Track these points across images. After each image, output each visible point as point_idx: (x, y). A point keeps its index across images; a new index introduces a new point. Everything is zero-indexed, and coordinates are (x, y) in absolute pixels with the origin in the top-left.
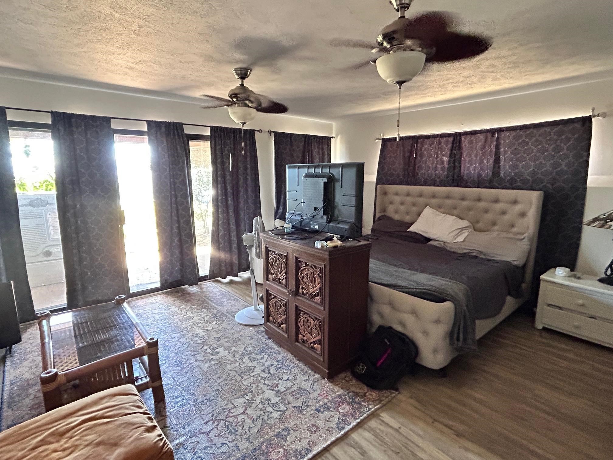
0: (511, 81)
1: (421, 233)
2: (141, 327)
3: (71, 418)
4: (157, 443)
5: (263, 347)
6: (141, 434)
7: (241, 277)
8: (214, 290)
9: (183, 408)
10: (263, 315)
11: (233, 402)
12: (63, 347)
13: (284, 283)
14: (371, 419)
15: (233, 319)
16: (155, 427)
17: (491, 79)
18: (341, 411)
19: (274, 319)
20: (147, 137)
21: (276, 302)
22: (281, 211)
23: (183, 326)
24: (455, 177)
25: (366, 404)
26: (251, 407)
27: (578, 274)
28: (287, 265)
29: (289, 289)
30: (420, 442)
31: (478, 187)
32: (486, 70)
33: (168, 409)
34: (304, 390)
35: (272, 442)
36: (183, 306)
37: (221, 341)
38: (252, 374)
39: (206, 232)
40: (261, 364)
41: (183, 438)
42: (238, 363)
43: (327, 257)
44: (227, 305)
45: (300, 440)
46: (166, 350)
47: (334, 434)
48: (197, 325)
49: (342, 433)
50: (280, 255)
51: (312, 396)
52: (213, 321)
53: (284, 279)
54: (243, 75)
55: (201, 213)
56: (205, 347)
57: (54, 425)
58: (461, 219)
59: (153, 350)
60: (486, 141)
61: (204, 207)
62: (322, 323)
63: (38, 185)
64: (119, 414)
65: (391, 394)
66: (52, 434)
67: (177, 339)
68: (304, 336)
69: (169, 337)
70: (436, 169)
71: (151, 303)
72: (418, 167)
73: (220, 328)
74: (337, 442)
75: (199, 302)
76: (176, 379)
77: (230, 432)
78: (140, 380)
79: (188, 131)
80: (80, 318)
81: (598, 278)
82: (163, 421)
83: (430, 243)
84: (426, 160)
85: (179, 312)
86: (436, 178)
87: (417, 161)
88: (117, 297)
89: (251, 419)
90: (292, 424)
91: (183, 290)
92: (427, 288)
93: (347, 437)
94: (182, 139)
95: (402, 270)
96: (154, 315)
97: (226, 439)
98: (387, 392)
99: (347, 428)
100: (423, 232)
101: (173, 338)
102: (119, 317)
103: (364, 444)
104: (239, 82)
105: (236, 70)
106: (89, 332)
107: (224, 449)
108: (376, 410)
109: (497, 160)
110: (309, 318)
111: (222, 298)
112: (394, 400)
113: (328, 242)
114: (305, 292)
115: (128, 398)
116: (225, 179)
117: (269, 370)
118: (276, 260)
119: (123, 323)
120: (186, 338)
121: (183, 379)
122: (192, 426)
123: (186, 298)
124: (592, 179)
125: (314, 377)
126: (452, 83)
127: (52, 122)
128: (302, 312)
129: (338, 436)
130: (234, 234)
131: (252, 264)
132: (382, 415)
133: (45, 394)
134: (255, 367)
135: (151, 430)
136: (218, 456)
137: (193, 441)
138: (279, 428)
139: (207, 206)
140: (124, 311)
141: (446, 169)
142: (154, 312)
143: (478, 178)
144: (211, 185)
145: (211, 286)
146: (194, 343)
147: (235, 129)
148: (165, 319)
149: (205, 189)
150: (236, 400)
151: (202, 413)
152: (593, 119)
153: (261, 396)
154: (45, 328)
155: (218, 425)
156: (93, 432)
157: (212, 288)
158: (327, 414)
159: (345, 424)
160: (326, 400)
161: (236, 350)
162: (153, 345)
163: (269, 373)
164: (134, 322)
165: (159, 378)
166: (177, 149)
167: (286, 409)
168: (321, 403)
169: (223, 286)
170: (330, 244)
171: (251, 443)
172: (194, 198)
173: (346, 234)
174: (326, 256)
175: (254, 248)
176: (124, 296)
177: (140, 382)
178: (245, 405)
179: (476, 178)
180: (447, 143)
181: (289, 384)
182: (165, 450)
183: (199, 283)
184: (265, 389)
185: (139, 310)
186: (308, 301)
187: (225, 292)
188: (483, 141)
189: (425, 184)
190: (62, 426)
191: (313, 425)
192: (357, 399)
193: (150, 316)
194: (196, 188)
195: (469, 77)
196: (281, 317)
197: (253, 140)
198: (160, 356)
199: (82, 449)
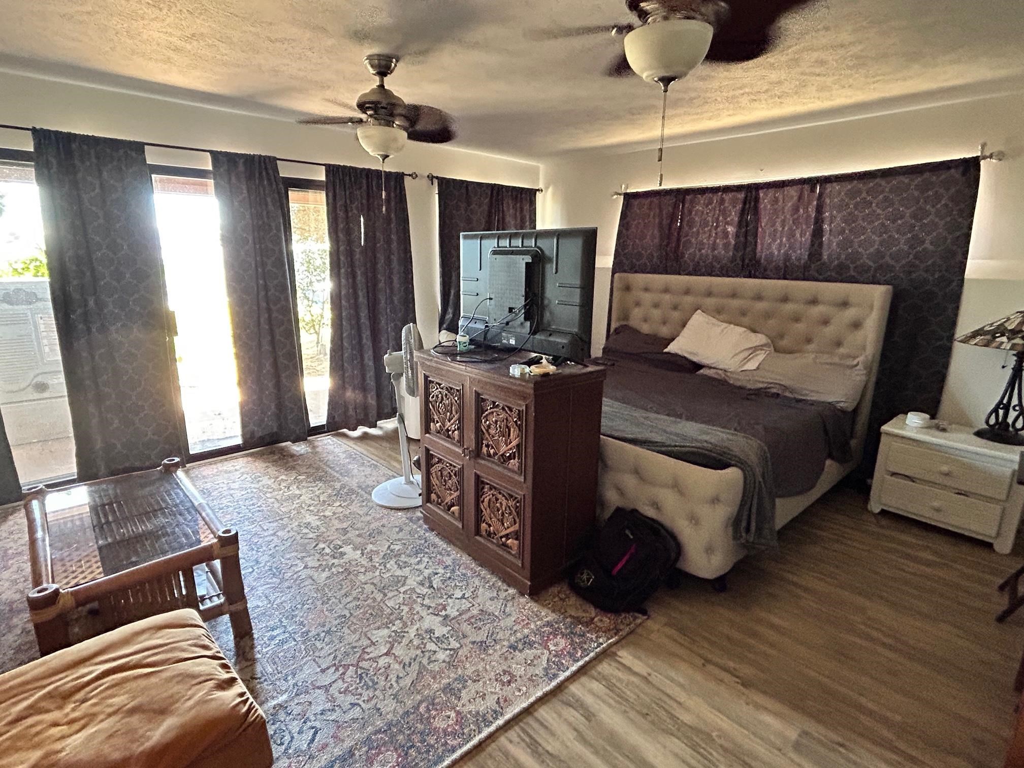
0: (849, 92)
1: (686, 355)
2: (209, 511)
3: (85, 666)
4: (238, 708)
5: (421, 544)
6: (207, 694)
7: (381, 428)
8: (336, 450)
9: (285, 647)
10: (420, 491)
11: (369, 636)
12: (69, 546)
13: (457, 438)
14: (600, 661)
15: (369, 497)
16: (232, 681)
17: (814, 88)
18: (552, 648)
19: (438, 497)
20: (212, 181)
21: (443, 468)
22: (449, 316)
23: (283, 510)
24: (747, 261)
25: (594, 637)
26: (399, 643)
27: (943, 424)
28: (461, 407)
29: (465, 447)
30: (682, 697)
31: (785, 278)
32: (807, 71)
33: (259, 648)
34: (489, 615)
35: (437, 701)
36: (283, 477)
37: (349, 535)
38: (402, 590)
39: (320, 354)
40: (417, 573)
41: (285, 697)
42: (378, 571)
43: (532, 392)
44: (358, 474)
45: (483, 697)
46: (253, 549)
47: (541, 685)
48: (306, 508)
49: (554, 683)
50: (450, 389)
51: (502, 624)
52: (334, 501)
53: (455, 430)
54: (383, 68)
55: (313, 320)
56: (321, 545)
57: (53, 679)
58: (754, 331)
59: (228, 551)
60: (800, 198)
61: (316, 310)
62: (521, 505)
63: (19, 266)
64: (169, 659)
65: (634, 620)
66: (50, 696)
67: (272, 532)
68: (490, 526)
69: (258, 529)
70: (714, 247)
71: (226, 472)
72: (685, 242)
73: (347, 513)
74: (546, 699)
75: (312, 471)
76: (272, 598)
77: (364, 685)
78: (208, 601)
79: (285, 171)
80: (100, 497)
81: (976, 430)
82: (250, 668)
83: (702, 371)
84: (698, 232)
85: (275, 486)
86: (714, 263)
87: (683, 234)
88: (165, 461)
89: (400, 663)
90: (470, 671)
91: (282, 449)
92: (699, 445)
93: (561, 691)
94: (274, 186)
95: (656, 415)
96: (232, 492)
97: (358, 697)
98: (628, 617)
99: (562, 676)
100: (691, 353)
101: (265, 530)
102: (169, 495)
103: (589, 700)
104: (377, 81)
105: (370, 58)
106: (116, 520)
107: (356, 713)
108: (611, 646)
109: (818, 233)
110: (500, 496)
111: (349, 463)
112: (639, 630)
113: (533, 367)
114: (492, 451)
115: (184, 632)
116: (352, 259)
117: (431, 582)
118: (442, 397)
119: (176, 506)
120: (287, 530)
121: (283, 598)
122: (300, 677)
123: (287, 463)
124: (974, 266)
125: (507, 593)
126: (748, 94)
127: (35, 148)
128: (487, 486)
129: (548, 688)
130: (369, 355)
131: (400, 404)
132: (619, 653)
133: (38, 627)
134: (407, 578)
135: (225, 686)
136: (346, 725)
137: (301, 701)
138: (449, 677)
139: (323, 309)
140: (177, 484)
141: (732, 247)
142: (232, 487)
143: (785, 264)
144: (328, 272)
145: (331, 443)
146: (301, 538)
147: (369, 170)
148: (251, 499)
149: (319, 278)
150: (375, 632)
151: (317, 654)
152: (982, 163)
153: (418, 625)
154: (37, 515)
155: (344, 674)
156: (122, 692)
157: (332, 447)
158: (529, 653)
159: (559, 669)
160: (526, 631)
161: (375, 549)
162: (230, 542)
163: (431, 587)
164: (196, 504)
165: (243, 598)
166: (266, 205)
167: (459, 646)
168: (519, 635)
169: (351, 443)
170: (535, 370)
171: (401, 702)
172: (299, 294)
173: (563, 353)
174: (529, 389)
175: (403, 379)
176: (177, 460)
177: (208, 604)
178: (390, 640)
179: (781, 264)
180: (734, 202)
181: (465, 605)
182: (251, 718)
183: (309, 438)
184: (424, 613)
185: (206, 483)
186: (497, 468)
187: (356, 454)
188: (795, 198)
189: (695, 272)
190: (67, 680)
191: (505, 672)
192: (580, 628)
193: (225, 493)
194: (302, 276)
195: (780, 83)
196: (451, 494)
197: (401, 193)
198: (241, 561)
199: (102, 721)
